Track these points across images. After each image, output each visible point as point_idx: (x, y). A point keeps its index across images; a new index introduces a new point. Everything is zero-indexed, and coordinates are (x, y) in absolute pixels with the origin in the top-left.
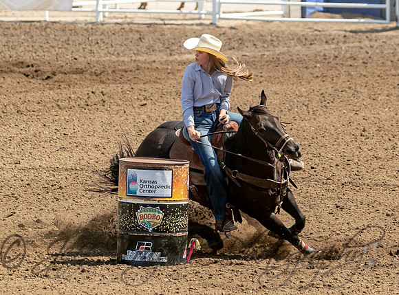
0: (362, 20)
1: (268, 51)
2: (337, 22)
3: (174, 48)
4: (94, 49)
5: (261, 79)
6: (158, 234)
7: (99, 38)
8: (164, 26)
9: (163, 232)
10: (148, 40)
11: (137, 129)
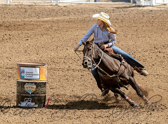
0: (121, 3)
1: (80, 16)
2: (110, 4)
3: (40, 15)
4: (6, 16)
5: (77, 28)
6: (34, 95)
7: (8, 11)
8: (36, 6)
9: (36, 94)
10: (29, 12)
11: (24, 50)
